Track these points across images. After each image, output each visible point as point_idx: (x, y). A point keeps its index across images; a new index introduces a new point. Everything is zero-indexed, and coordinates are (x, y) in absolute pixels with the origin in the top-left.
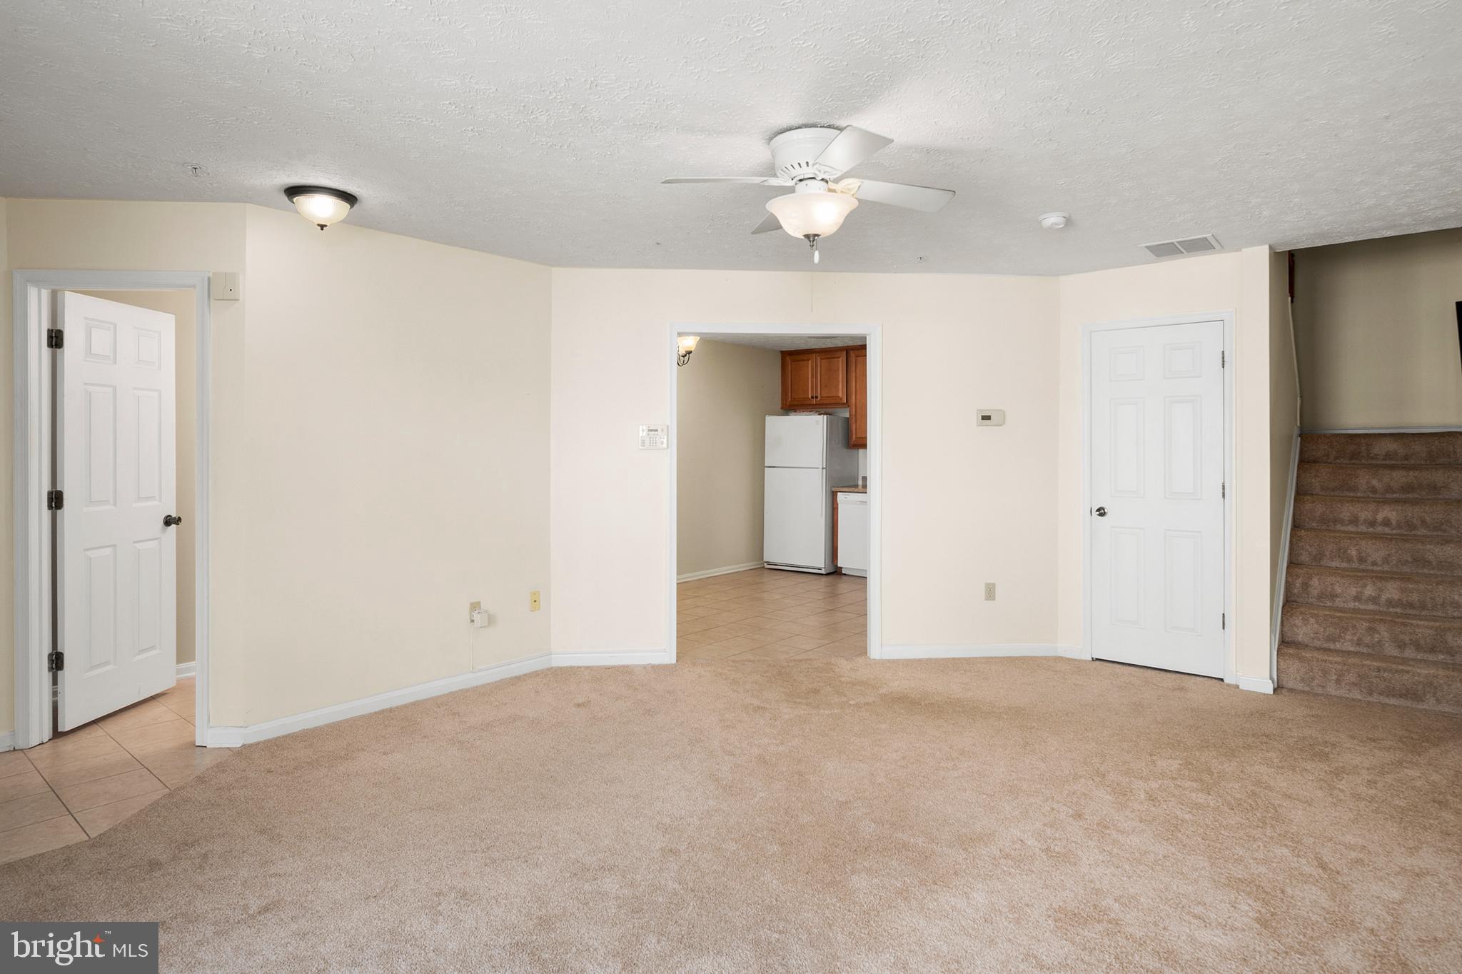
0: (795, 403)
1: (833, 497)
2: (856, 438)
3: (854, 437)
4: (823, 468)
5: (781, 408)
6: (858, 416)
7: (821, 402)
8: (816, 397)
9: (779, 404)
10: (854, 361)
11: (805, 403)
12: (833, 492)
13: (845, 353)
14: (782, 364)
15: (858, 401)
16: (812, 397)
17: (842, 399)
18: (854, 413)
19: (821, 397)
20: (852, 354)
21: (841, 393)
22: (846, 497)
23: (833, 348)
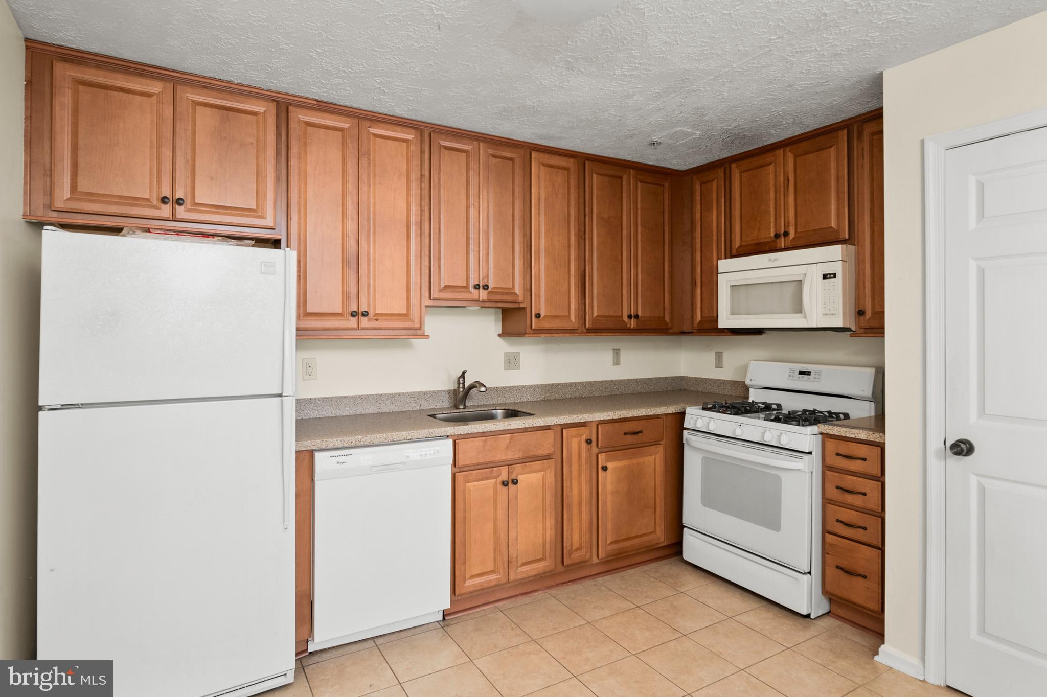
0: (92, 208)
2: (306, 314)
7: (194, 217)
8: (180, 202)
10: (299, 133)
11: (136, 212)
13: (270, 103)
16: (165, 201)
19: (195, 204)
20: (296, 116)
22: (341, 459)
23: (238, 84)
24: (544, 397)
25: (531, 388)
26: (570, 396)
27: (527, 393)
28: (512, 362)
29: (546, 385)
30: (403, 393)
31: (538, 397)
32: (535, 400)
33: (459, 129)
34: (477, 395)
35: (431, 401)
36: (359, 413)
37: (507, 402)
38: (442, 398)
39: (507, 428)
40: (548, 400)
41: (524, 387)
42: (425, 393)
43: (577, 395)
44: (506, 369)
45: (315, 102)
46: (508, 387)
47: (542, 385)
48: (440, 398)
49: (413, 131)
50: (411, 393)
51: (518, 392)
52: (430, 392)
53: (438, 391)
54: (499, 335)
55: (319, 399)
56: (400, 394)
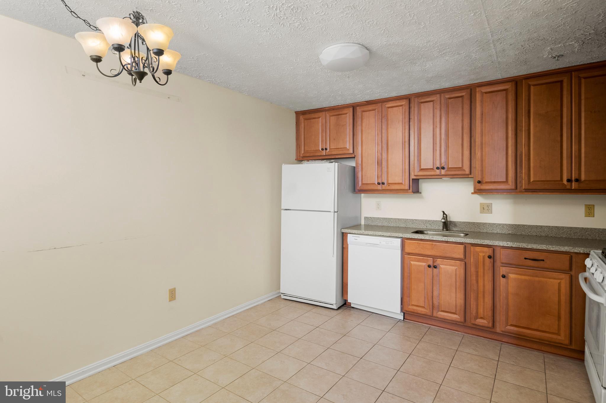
0: (308, 155)
1: (343, 237)
2: (363, 184)
3: (360, 183)
4: (335, 212)
5: (296, 160)
6: (364, 165)
7: (330, 153)
8: (326, 149)
9: (293, 156)
10: (360, 116)
11: (317, 154)
12: (343, 233)
13: (351, 109)
14: (296, 123)
15: (364, 151)
16: (322, 149)
17: (348, 150)
18: (360, 162)
19: (330, 149)
20: (359, 110)
21: (349, 146)
22: (356, 238)
23: (341, 105)
24: (511, 232)
25: (500, 225)
26: (535, 234)
27: (497, 228)
28: (486, 209)
29: (513, 225)
30: (418, 220)
31: (505, 231)
32: (504, 233)
33: (428, 91)
34: (460, 225)
35: (432, 225)
36: (397, 226)
37: (481, 231)
38: (439, 224)
39: (431, 239)
40: (514, 234)
41: (494, 224)
42: (429, 221)
43: (543, 234)
44: (481, 212)
45: (365, 102)
46: (482, 223)
47: (509, 224)
48: (437, 224)
49: (405, 100)
50: (422, 220)
51: (489, 226)
52: (432, 220)
53: (436, 220)
54: (472, 193)
55: (381, 218)
56: (416, 220)
